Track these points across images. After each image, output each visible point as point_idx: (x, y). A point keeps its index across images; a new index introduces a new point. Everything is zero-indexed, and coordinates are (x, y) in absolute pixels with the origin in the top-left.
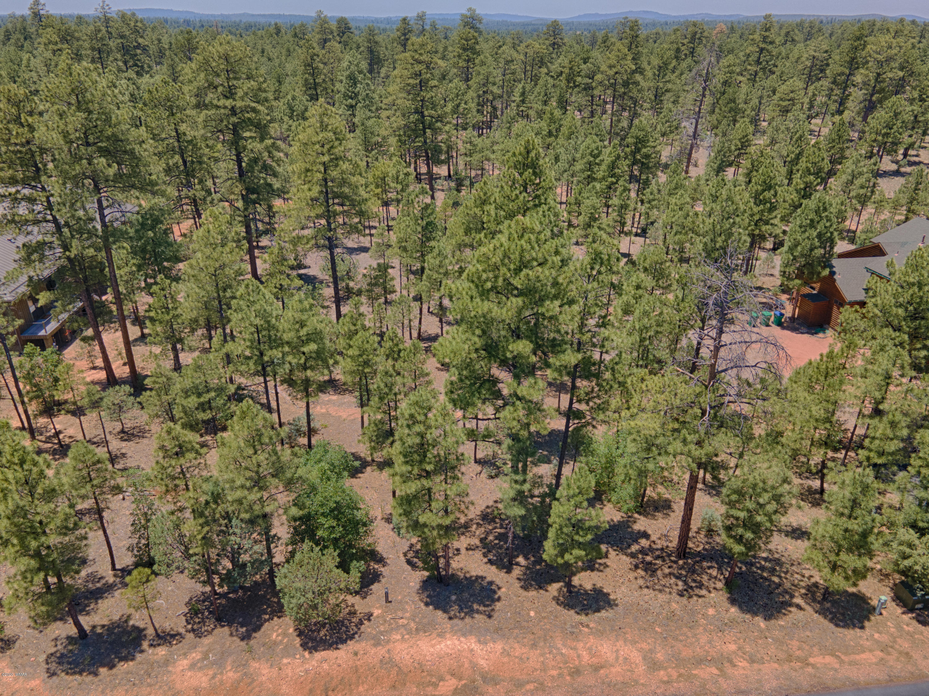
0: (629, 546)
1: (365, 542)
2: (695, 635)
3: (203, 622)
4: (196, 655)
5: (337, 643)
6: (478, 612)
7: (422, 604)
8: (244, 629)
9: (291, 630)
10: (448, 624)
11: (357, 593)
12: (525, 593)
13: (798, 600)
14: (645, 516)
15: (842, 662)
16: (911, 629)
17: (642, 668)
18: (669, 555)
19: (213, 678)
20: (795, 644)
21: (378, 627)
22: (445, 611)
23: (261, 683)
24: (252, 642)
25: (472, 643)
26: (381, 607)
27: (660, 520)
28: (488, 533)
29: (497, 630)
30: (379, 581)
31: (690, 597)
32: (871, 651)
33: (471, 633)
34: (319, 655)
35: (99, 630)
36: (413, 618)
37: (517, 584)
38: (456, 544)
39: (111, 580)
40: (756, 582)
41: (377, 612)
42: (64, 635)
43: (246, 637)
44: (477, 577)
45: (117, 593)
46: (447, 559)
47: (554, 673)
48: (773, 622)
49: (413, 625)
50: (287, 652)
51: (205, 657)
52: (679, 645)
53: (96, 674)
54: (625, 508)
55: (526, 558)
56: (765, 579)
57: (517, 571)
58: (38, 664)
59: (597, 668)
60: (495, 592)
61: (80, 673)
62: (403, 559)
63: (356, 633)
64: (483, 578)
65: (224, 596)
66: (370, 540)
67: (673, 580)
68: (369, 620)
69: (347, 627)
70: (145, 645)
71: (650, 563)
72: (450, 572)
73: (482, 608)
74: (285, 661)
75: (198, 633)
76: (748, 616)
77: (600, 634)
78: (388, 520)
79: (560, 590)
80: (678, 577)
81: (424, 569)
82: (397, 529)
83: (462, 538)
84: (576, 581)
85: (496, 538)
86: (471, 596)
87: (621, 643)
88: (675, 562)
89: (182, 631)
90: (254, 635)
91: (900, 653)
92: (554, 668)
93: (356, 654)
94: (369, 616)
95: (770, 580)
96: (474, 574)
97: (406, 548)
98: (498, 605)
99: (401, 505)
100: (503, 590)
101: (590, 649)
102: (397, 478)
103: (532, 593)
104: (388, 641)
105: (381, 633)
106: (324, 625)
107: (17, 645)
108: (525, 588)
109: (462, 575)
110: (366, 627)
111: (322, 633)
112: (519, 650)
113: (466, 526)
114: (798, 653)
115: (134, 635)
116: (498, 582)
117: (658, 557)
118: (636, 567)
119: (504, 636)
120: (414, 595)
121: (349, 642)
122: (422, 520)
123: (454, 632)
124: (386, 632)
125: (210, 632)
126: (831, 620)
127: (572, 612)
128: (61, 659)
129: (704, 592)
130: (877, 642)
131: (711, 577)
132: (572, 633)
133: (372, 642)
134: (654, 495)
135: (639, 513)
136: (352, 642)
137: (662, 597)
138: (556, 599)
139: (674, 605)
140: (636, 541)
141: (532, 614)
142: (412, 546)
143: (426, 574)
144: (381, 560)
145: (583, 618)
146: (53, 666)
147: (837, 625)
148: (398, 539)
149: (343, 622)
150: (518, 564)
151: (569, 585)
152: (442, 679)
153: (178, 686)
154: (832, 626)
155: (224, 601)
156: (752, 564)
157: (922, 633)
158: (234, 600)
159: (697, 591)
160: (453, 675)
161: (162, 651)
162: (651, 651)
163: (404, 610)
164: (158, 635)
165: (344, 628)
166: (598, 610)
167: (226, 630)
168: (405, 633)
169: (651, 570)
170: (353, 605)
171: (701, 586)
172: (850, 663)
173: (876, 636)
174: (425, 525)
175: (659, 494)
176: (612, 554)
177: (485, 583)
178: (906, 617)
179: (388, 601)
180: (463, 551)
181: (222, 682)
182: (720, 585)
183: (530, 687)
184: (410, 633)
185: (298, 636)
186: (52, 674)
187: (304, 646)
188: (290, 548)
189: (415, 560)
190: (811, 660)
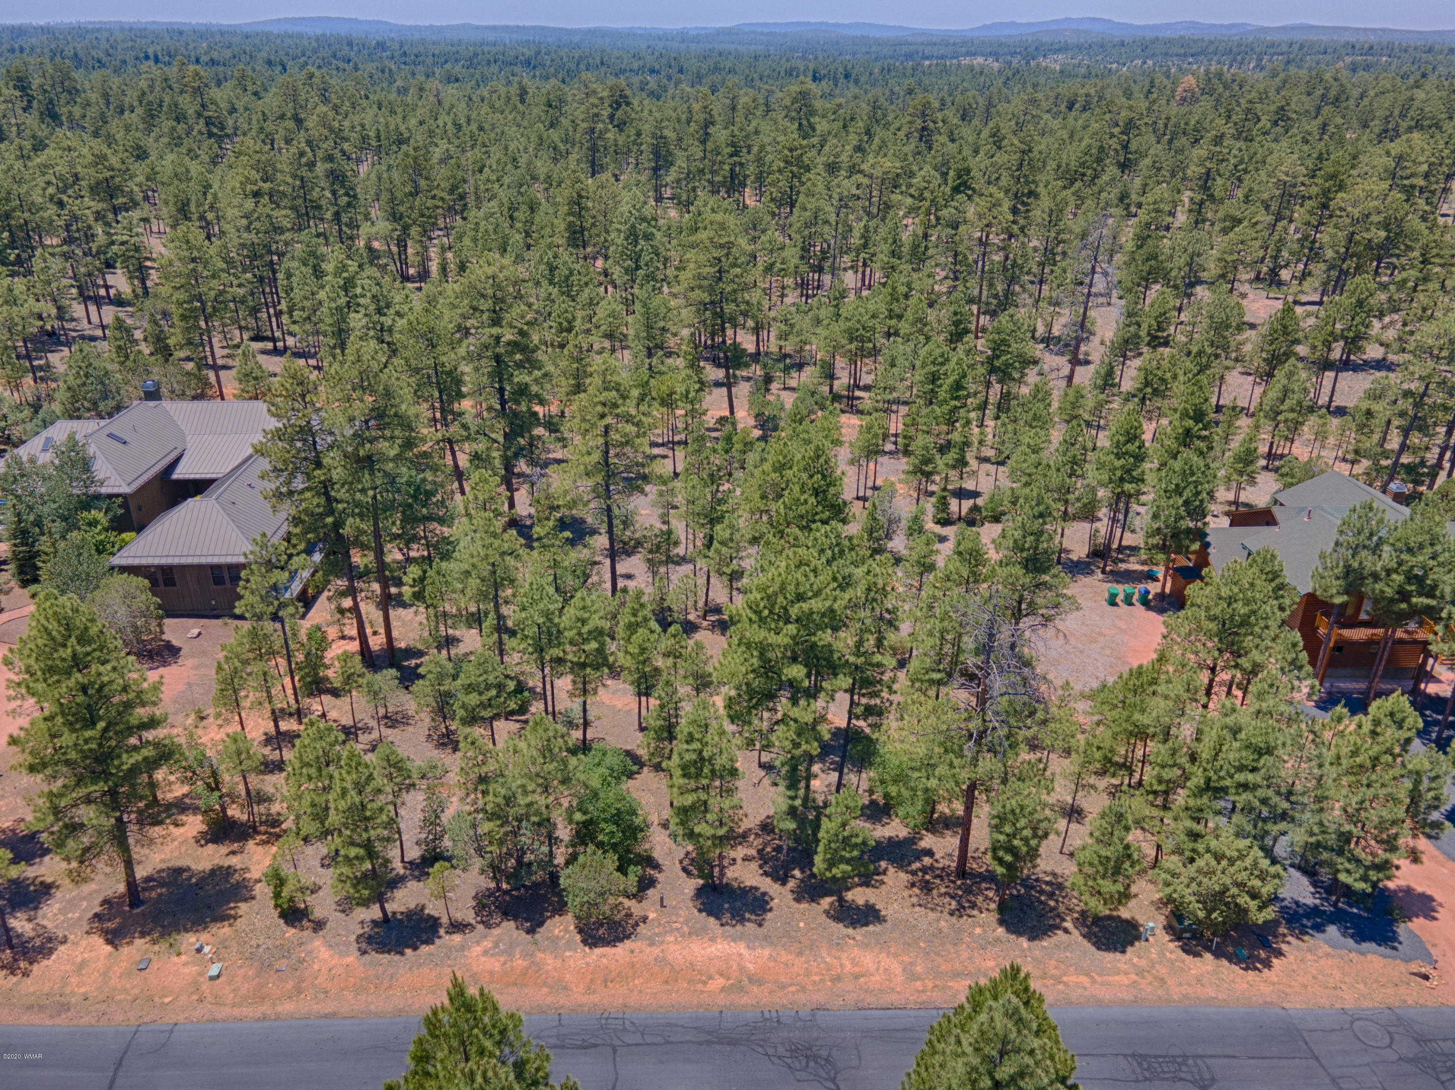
0: (909, 864)
1: (642, 848)
2: (957, 952)
3: (490, 915)
4: (487, 944)
5: (615, 942)
6: (749, 920)
7: (696, 911)
8: (529, 924)
9: (572, 928)
10: (720, 930)
11: (634, 896)
12: (796, 905)
13: (1068, 925)
14: (933, 833)
15: (1094, 982)
16: (1173, 956)
17: (901, 978)
18: (948, 875)
19: (505, 963)
20: (1053, 963)
21: (653, 929)
22: (718, 918)
23: (547, 972)
24: (537, 936)
25: (741, 948)
26: (656, 911)
27: (948, 838)
28: (765, 845)
29: (766, 938)
30: (655, 887)
31: (961, 916)
32: (1126, 973)
33: (741, 939)
34: (598, 951)
35: (399, 917)
36: (686, 922)
37: (790, 896)
38: (733, 854)
39: (402, 872)
40: (1031, 906)
41: (652, 916)
42: (368, 919)
43: (531, 931)
44: (751, 888)
45: (409, 884)
46: (722, 868)
47: (817, 978)
48: (1036, 943)
49: (686, 929)
50: (569, 946)
51: (496, 946)
52: (940, 960)
53: (402, 954)
54: (912, 825)
55: (803, 872)
56: (1041, 902)
57: (791, 884)
58: (350, 944)
59: (857, 977)
60: (767, 903)
61: (389, 952)
62: (678, 866)
63: (632, 933)
64: (756, 889)
65: (506, 892)
66: (647, 846)
67: (948, 899)
68: (645, 922)
69: (624, 928)
70: (442, 932)
71: (928, 882)
72: (725, 881)
73: (753, 917)
74: (568, 954)
75: (488, 926)
76: (1013, 937)
77: (865, 946)
78: (665, 825)
79: (832, 904)
80: (952, 897)
81: (699, 877)
82: (674, 836)
83: (739, 848)
84: (849, 896)
85: (774, 850)
86: (744, 905)
87: (884, 955)
88: (954, 882)
89: (473, 922)
90: (538, 930)
91: (1155, 978)
92: (816, 974)
93: (632, 952)
94: (645, 919)
95: (1046, 904)
96: (748, 884)
97: (682, 856)
98: (769, 915)
99: (678, 814)
100: (776, 901)
101: (853, 959)
102: (675, 790)
103: (804, 906)
104: (662, 942)
105: (656, 935)
106: (602, 925)
107: (328, 925)
108: (798, 900)
109: (736, 885)
110: (642, 929)
111: (601, 932)
112: (785, 957)
113: (744, 836)
114: (1054, 972)
115: (431, 923)
116: (771, 892)
117: (935, 877)
118: (913, 885)
119: (772, 943)
120: (688, 901)
121: (625, 941)
122: (697, 830)
123: (725, 937)
124: (661, 934)
125: (498, 925)
126: (1094, 944)
127: (841, 925)
128: (370, 940)
129: (975, 912)
130: (1134, 965)
131: (987, 898)
132: (838, 944)
133: (647, 942)
134: (947, 811)
135: (927, 830)
136: (629, 941)
137: (932, 915)
138: (827, 912)
139: (943, 923)
140: (918, 859)
141: (802, 924)
142: (688, 853)
143: (701, 882)
144: (657, 867)
145: (850, 931)
146: (364, 946)
147: (1099, 949)
148: (674, 846)
149: (620, 923)
150: (793, 877)
151: (841, 899)
152: (711, 978)
153: (475, 969)
154: (1093, 949)
155: (507, 898)
156: (1033, 887)
157: (1183, 961)
158: (517, 897)
159: (969, 911)
160: (722, 975)
161: (457, 938)
162: (911, 964)
163: (678, 915)
164: (451, 924)
165: (621, 929)
166: (866, 924)
167: (512, 924)
168: (678, 936)
169: (927, 887)
170: (629, 908)
171: (973, 906)
172: (1102, 984)
173: (1135, 960)
174: (700, 835)
175: (952, 810)
176: (891, 870)
177: (758, 894)
178: (1172, 945)
179: (662, 906)
180: (739, 861)
181: (512, 968)
182: (993, 906)
183: (793, 989)
184: (683, 936)
185: (579, 933)
186: (364, 953)
187: (584, 942)
188: (570, 850)
189: (691, 868)
190: (1065, 979)
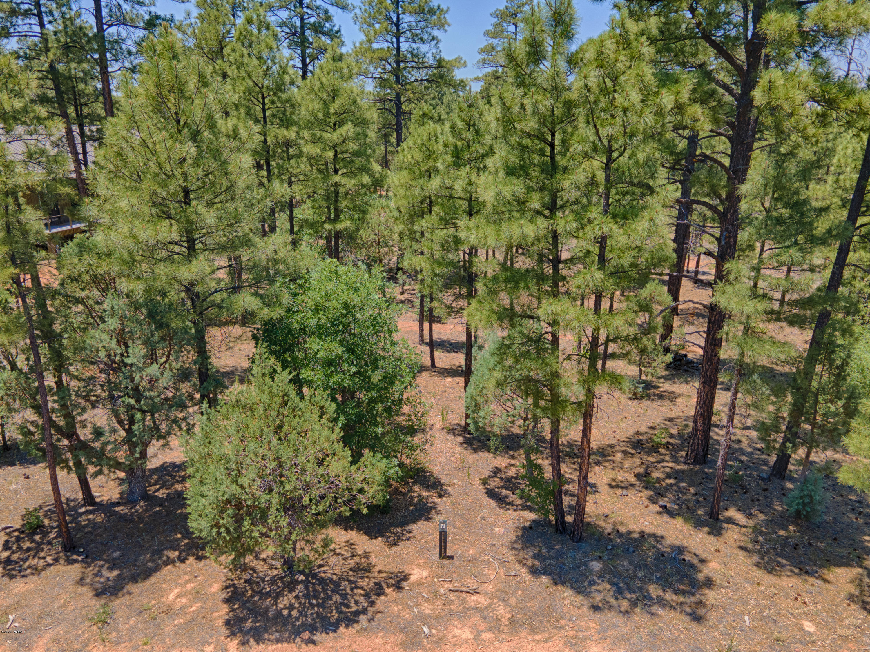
3: (37, 549)
5: (313, 629)
6: (661, 602)
7: (523, 571)
8: (116, 573)
9: (216, 587)
10: (591, 619)
21: (417, 605)
22: (579, 591)
26: (428, 564)
28: (648, 467)
30: (428, 519)
36: (502, 595)
41: (417, 574)
43: (109, 590)
44: (644, 535)
49: (501, 610)
55: (747, 514)
60: (694, 568)
62: (479, 488)
63: (364, 611)
64: (657, 537)
68: (398, 587)
69: (344, 596)
73: (670, 597)
81: (524, 508)
85: (669, 475)
86: (638, 567)
90: (131, 587)
94: (399, 580)
96: (634, 527)
98: (711, 595)
100: (713, 565)
103: (791, 582)
104: (440, 641)
105: (425, 619)
106: (291, 585)
109: (609, 528)
110: (389, 602)
111: (283, 602)
116: (696, 548)
120: (504, 550)
121: (342, 629)
124: (437, 618)
125: (39, 571)
133: (400, 637)
136: (351, 630)
141: (809, 626)
142: (496, 470)
143: (531, 516)
144: (435, 486)
149: (337, 584)
150: (731, 521)
155: (99, 518)
163: (480, 576)
165: (337, 598)
167: (75, 570)
168: (482, 626)
170: (366, 555)
177: (664, 548)
179: (443, 554)
180: (603, 488)
184: (495, 627)
185: (227, 601)
187: (234, 625)
189: (504, 492)
